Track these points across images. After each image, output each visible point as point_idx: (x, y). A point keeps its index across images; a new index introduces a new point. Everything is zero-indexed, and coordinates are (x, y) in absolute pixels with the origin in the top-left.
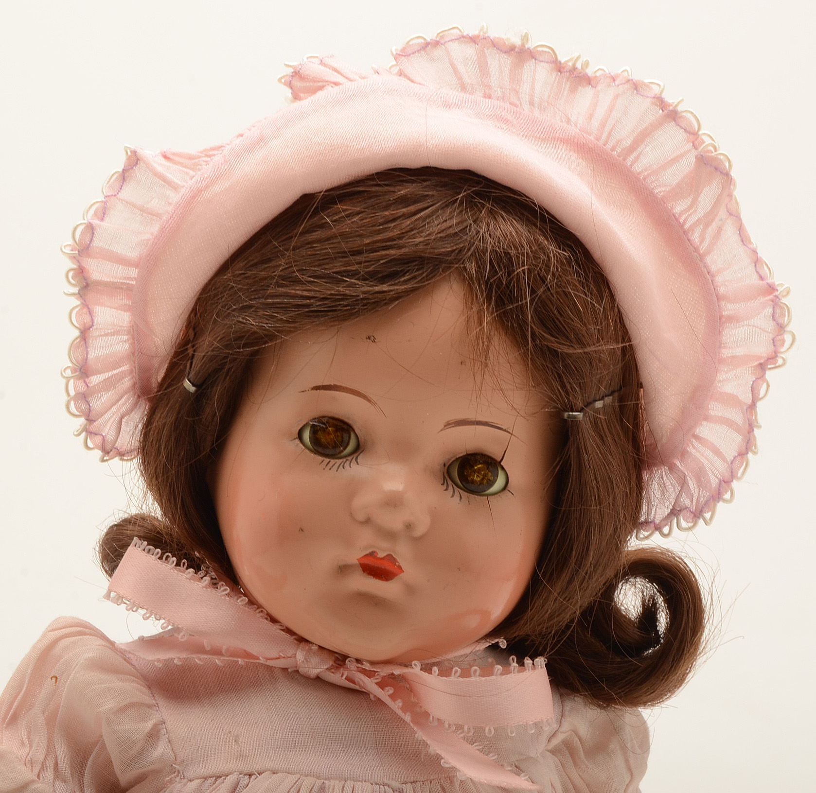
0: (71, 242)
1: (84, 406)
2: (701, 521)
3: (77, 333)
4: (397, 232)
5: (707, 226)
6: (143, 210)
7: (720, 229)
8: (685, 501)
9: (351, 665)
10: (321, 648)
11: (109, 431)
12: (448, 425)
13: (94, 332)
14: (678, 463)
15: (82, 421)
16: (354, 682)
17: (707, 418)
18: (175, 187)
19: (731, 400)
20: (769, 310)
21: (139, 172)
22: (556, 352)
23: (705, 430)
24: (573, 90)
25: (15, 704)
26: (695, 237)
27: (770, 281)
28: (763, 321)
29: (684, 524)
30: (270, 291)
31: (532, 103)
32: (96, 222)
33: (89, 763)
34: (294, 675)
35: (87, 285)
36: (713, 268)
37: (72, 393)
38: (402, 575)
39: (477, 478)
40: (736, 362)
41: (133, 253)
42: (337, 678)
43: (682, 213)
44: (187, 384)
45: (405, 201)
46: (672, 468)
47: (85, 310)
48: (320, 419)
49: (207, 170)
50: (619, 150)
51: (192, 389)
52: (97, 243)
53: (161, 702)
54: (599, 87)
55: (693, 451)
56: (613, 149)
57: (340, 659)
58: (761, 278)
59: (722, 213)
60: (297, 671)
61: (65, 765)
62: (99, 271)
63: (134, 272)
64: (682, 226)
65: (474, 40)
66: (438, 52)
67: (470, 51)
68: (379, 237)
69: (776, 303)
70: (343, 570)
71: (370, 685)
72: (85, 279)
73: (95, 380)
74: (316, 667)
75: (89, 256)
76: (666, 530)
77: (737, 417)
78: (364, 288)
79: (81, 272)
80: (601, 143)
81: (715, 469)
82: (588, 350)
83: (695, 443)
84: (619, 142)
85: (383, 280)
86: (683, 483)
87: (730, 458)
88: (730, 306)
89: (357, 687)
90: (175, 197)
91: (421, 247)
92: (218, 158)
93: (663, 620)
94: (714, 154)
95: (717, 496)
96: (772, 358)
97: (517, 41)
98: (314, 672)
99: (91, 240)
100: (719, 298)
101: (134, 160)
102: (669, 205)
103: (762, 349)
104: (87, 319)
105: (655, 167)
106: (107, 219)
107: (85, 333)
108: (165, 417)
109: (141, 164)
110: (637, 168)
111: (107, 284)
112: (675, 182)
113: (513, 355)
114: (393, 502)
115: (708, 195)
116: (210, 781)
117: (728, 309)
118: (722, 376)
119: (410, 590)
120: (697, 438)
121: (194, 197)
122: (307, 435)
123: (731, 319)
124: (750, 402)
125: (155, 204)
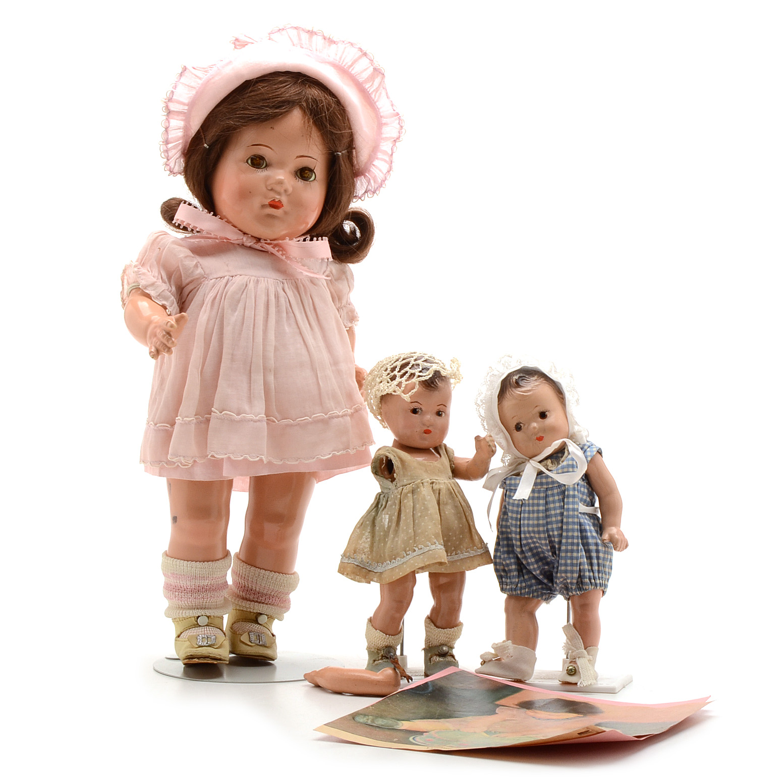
0: (166, 97)
1: (166, 155)
2: (375, 194)
3: (164, 129)
4: (280, 92)
5: (377, 92)
6: (188, 86)
7: (381, 93)
8: (370, 187)
9: (262, 241)
10: (252, 236)
11: (172, 165)
12: (297, 157)
13: (169, 129)
14: (367, 175)
15: (166, 160)
16: (263, 248)
17: (377, 159)
18: (200, 79)
19: (385, 153)
20: (398, 121)
21: (186, 73)
22: (333, 132)
23: (376, 162)
24: (329, 45)
25: (144, 259)
26: (373, 96)
27: (397, 111)
28: (396, 124)
29: (369, 196)
30: (238, 113)
31: (317, 50)
32: (174, 90)
33: (173, 277)
34: (243, 246)
35: (170, 112)
36: (379, 107)
37: (162, 150)
38: (283, 208)
39: (306, 176)
40: (386, 139)
41: (186, 101)
42: (258, 246)
43: (368, 88)
44: (205, 145)
45: (281, 82)
46: (365, 176)
47: (167, 121)
48: (254, 155)
49: (212, 72)
50: (347, 66)
51: (208, 147)
52: (174, 97)
53: (197, 257)
54: (338, 45)
55: (373, 170)
56: (345, 66)
57: (258, 240)
58: (394, 110)
59: (381, 88)
60: (243, 245)
61: (165, 277)
62: (173, 107)
63: (186, 108)
64: (368, 92)
65: (296, 28)
66: (284, 32)
67: (295, 31)
68: (274, 94)
69: (399, 119)
70: (263, 206)
71: (269, 248)
72: (169, 110)
73: (170, 146)
74: (249, 243)
75: (171, 102)
76: (363, 198)
77: (387, 159)
78: (270, 111)
79: (167, 107)
80: (340, 63)
81: (380, 176)
82: (342, 132)
83: (374, 167)
84: (347, 63)
85: (277, 108)
86: (369, 182)
87: (385, 173)
88: (385, 120)
89: (264, 250)
90: (200, 82)
91: (288, 97)
92: (215, 68)
93: (358, 234)
94: (379, 67)
95: (381, 186)
96: (398, 138)
97: (311, 29)
98: (249, 244)
99: (172, 96)
100: (381, 117)
101: (185, 69)
102: (364, 85)
103: (395, 135)
104: (167, 125)
105: (359, 72)
106: (177, 89)
107: (167, 129)
108: (196, 158)
109: (187, 70)
110: (353, 72)
111: (177, 112)
112: (366, 77)
113: (319, 134)
114: (280, 182)
115: (377, 81)
116: (218, 279)
117: (384, 121)
118: (381, 144)
119: (286, 213)
120: (373, 165)
121: (208, 81)
122: (249, 161)
123: (385, 124)
124: (391, 153)
125: (193, 84)
